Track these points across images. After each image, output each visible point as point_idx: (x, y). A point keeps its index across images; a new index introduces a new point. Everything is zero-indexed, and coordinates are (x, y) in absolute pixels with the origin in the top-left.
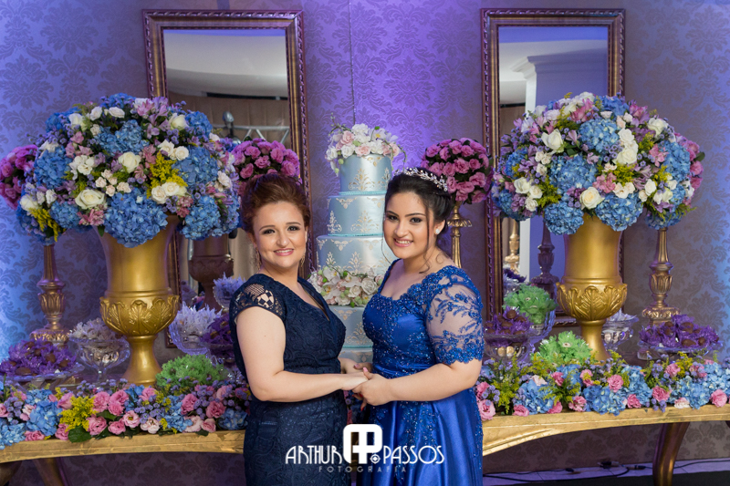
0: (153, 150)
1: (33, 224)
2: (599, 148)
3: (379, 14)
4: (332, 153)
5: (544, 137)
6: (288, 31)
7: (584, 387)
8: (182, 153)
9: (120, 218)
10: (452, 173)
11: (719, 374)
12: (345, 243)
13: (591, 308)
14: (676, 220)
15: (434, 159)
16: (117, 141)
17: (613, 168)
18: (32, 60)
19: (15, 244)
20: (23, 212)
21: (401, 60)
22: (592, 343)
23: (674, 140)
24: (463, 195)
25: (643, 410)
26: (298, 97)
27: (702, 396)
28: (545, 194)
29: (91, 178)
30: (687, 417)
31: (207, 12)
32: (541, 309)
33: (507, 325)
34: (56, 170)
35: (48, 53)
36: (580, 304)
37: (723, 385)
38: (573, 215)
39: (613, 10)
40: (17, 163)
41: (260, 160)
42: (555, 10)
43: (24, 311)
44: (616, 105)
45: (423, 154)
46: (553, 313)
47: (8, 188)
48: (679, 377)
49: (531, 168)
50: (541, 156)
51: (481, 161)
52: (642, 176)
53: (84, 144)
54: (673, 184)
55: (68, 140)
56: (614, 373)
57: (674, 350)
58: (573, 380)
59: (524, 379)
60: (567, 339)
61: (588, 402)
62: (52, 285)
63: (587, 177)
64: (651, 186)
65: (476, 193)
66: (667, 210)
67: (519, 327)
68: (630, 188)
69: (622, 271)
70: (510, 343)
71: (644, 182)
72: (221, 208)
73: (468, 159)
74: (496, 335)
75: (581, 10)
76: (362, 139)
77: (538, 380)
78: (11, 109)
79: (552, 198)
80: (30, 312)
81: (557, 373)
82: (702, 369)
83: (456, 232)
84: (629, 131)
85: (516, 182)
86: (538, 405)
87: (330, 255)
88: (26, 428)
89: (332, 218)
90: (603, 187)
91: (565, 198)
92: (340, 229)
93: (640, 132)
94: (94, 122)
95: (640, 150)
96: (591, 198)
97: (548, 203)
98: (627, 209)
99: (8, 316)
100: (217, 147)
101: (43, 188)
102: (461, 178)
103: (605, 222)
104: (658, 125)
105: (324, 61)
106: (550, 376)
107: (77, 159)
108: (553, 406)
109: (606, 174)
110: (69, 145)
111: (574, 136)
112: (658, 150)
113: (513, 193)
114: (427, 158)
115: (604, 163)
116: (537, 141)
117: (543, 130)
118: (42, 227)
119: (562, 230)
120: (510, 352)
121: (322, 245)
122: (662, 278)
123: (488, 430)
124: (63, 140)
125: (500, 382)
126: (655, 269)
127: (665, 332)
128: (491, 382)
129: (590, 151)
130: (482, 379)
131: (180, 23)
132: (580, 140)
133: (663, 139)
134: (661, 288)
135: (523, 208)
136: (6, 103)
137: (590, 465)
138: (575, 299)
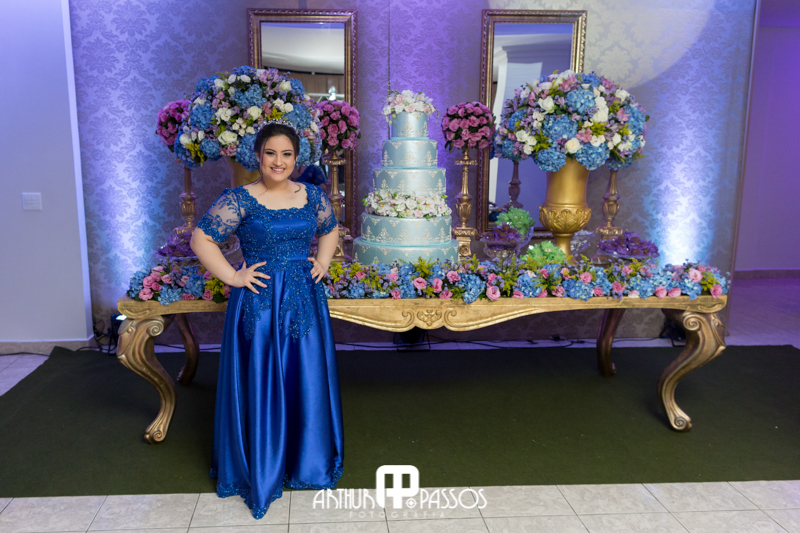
0: (270, 105)
1: (187, 154)
2: (581, 110)
3: (410, 13)
4: (387, 110)
5: (540, 102)
6: (347, 25)
7: (563, 280)
8: (289, 107)
9: (247, 151)
10: (467, 126)
11: (662, 274)
12: (396, 173)
13: (565, 225)
14: (630, 164)
15: (452, 117)
16: (247, 99)
17: (590, 125)
18: (173, 43)
19: (158, 169)
20: (180, 145)
22: (563, 248)
23: (634, 106)
24: (473, 142)
25: (605, 298)
27: (649, 289)
28: (539, 142)
29: (229, 124)
30: (637, 304)
31: (292, 10)
32: (525, 225)
33: (502, 235)
34: (205, 117)
35: (184, 38)
36: (558, 222)
38: (559, 158)
39: (576, 12)
40: (171, 112)
41: (334, 114)
43: (161, 214)
44: (592, 79)
45: (445, 112)
46: (532, 228)
47: (164, 130)
48: (632, 275)
49: (529, 123)
50: (537, 115)
51: (487, 118)
52: (611, 131)
53: (224, 100)
54: (632, 137)
55: (213, 96)
56: (584, 271)
57: (626, 257)
58: (556, 276)
59: (521, 272)
60: (548, 246)
62: (189, 197)
63: (571, 132)
64: (617, 138)
65: (483, 141)
66: (626, 156)
67: (511, 237)
68: (602, 139)
69: (589, 199)
70: (505, 247)
71: (613, 136)
72: (312, 147)
73: (478, 117)
74: (496, 242)
76: (409, 100)
77: (530, 274)
78: (158, 76)
79: (544, 145)
80: (165, 215)
81: (543, 269)
82: (649, 271)
83: (466, 169)
84: (603, 98)
85: (518, 134)
86: (530, 290)
87: (384, 181)
88: (183, 291)
89: (386, 156)
90: (583, 138)
91: (554, 145)
92: (391, 162)
93: (610, 99)
94: (230, 85)
95: (610, 112)
96: (573, 146)
97: (541, 148)
98: (599, 154)
99: (151, 217)
100: (309, 104)
101: (196, 130)
102: (473, 130)
103: (581, 163)
104: (622, 94)
105: (370, 46)
106: (538, 271)
107: (220, 110)
108: (541, 292)
109: (586, 129)
110: (214, 101)
111: (562, 101)
112: (623, 113)
113: (515, 141)
114: (448, 115)
115: (583, 121)
116: (534, 104)
117: (538, 97)
118: (193, 156)
119: (550, 168)
120: (505, 255)
121: (378, 174)
122: (612, 205)
123: (494, 307)
124: (210, 97)
125: (504, 274)
126: (607, 200)
127: (619, 244)
128: (497, 274)
129: (574, 112)
130: (491, 271)
131: (273, 18)
132: (566, 104)
133: (625, 105)
134: (611, 213)
135: (521, 153)
136: (155, 72)
137: (545, 338)
138: (554, 218)
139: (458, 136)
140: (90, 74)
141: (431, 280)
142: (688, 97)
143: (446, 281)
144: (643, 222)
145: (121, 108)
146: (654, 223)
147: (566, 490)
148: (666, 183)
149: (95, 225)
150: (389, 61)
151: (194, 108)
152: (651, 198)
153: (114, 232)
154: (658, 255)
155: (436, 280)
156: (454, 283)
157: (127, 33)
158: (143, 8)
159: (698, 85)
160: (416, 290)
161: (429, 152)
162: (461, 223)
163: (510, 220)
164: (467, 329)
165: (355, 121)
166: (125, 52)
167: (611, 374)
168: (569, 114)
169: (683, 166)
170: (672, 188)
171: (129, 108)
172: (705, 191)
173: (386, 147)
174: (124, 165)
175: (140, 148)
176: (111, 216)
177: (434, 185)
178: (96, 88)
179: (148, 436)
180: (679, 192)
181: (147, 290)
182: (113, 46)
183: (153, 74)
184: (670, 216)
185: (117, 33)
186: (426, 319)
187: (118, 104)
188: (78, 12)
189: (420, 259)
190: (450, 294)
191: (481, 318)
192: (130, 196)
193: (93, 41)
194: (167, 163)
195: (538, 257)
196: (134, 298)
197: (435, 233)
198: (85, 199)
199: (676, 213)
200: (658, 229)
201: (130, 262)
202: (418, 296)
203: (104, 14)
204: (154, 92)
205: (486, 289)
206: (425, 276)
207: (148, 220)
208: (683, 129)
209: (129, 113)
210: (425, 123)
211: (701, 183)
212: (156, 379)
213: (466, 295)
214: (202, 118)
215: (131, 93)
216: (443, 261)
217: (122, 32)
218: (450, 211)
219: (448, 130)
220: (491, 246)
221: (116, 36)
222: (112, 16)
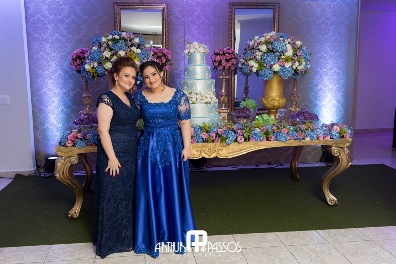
0: (129, 50)
1: (88, 74)
2: (279, 50)
3: (194, 5)
4: (186, 51)
5: (260, 47)
6: (163, 10)
7: (274, 132)
8: (139, 51)
10: (224, 59)
11: (321, 128)
13: (274, 106)
14: (303, 76)
15: (217, 55)
16: (118, 47)
17: (284, 57)
18: (77, 20)
19: (69, 82)
20: (85, 70)
21: (201, 21)
22: (273, 117)
23: (304, 48)
24: (227, 67)
25: (294, 141)
26: (166, 33)
27: (315, 136)
28: (260, 66)
29: (110, 59)
30: (310, 144)
31: (136, 4)
32: (253, 107)
33: (243, 111)
34: (98, 56)
35: (82, 17)
36: (270, 104)
37: (322, 133)
38: (270, 73)
39: (275, 4)
40: (78, 54)
41: (159, 54)
42: (255, 3)
43: (71, 106)
44: (284, 36)
45: (213, 52)
46: (257, 108)
47: (75, 62)
48: (306, 129)
49: (255, 57)
50: (258, 53)
51: (234, 55)
52: (294, 60)
53: (107, 47)
54: (304, 63)
56: (284, 128)
57: (303, 121)
58: (270, 130)
59: (253, 129)
60: (265, 116)
61: (276, 137)
62: (87, 96)
63: (275, 61)
64: (297, 64)
65: (232, 66)
66: (302, 72)
67: (248, 112)
68: (290, 64)
70: (245, 118)
71: (295, 62)
73: (229, 54)
74: (239, 115)
75: (264, 3)
76: (197, 46)
77: (258, 130)
78: (69, 37)
79: (262, 68)
80: (73, 106)
82: (314, 127)
83: (224, 80)
84: (289, 45)
85: (250, 62)
86: (257, 138)
87: (185, 86)
88: (88, 141)
89: (186, 74)
90: (281, 64)
91: (267, 68)
92: (189, 77)
93: (293, 45)
94: (109, 40)
95: (293, 51)
96: (276, 68)
97: (261, 69)
98: (289, 71)
99: (65, 107)
100: (148, 49)
101: (93, 62)
103: (280, 76)
104: (299, 43)
105: (175, 21)
106: (261, 128)
107: (105, 52)
108: (263, 138)
109: (282, 59)
110: (102, 48)
111: (270, 46)
112: (299, 51)
113: (248, 65)
114: (215, 54)
115: (281, 56)
116: (257, 48)
117: (259, 44)
118: (91, 75)
119: (266, 78)
120: (245, 121)
121: (182, 82)
122: (295, 97)
123: (240, 146)
124: (100, 46)
125: (245, 130)
126: (292, 94)
127: (300, 115)
128: (242, 130)
129: (276, 51)
130: (239, 129)
131: (127, 7)
132: (272, 48)
133: (300, 48)
134: (295, 101)
135: (251, 71)
136: (68, 35)
137: (264, 164)
138: (268, 103)
139: (220, 63)
140: (34, 35)
141: (210, 134)
142: (329, 44)
143: (217, 134)
144: (310, 105)
145: (50, 53)
146: (315, 106)
147: (279, 235)
148: (320, 86)
149: (37, 111)
150: (184, 28)
151: (92, 51)
152: (313, 93)
153: (47, 115)
154: (318, 120)
155: (212, 134)
156: (221, 135)
157: (53, 15)
158: (62, 3)
159: (333, 38)
160: (203, 138)
161: (207, 72)
162: (222, 106)
163: (246, 105)
164: (228, 157)
165: (170, 57)
166: (53, 25)
167: (298, 180)
168: (274, 52)
169: (328, 77)
170: (323, 88)
171: (54, 52)
172: (339, 90)
173: (186, 70)
174: (52, 81)
175: (60, 72)
176: (45, 107)
177: (209, 88)
178: (37, 43)
179: (70, 216)
180: (326, 90)
181: (70, 141)
182: (46, 22)
183: (66, 35)
184: (323, 102)
185: (49, 15)
186: (208, 153)
187: (49, 50)
188: (29, 5)
189: (204, 123)
190: (220, 140)
191: (235, 152)
192: (55, 96)
193: (36, 19)
194: (74, 80)
195: (261, 122)
196: (63, 146)
197: (211, 111)
198: (32, 98)
199: (326, 101)
200: (317, 109)
201: (55, 130)
202: (204, 142)
203: (41, 5)
204: (67, 44)
205: (237, 138)
206: (207, 132)
207: (64, 109)
208: (327, 60)
209: (54, 55)
210: (205, 58)
211: (337, 86)
212: (74, 186)
213: (227, 141)
214: (96, 56)
215: (56, 45)
216: (215, 124)
217: (51, 15)
218: (218, 100)
219: (215, 61)
220: (238, 117)
221: (48, 17)
222: (46, 7)
